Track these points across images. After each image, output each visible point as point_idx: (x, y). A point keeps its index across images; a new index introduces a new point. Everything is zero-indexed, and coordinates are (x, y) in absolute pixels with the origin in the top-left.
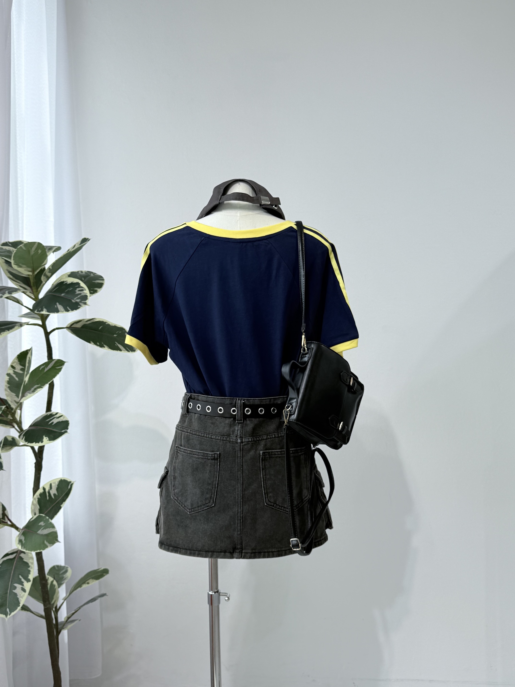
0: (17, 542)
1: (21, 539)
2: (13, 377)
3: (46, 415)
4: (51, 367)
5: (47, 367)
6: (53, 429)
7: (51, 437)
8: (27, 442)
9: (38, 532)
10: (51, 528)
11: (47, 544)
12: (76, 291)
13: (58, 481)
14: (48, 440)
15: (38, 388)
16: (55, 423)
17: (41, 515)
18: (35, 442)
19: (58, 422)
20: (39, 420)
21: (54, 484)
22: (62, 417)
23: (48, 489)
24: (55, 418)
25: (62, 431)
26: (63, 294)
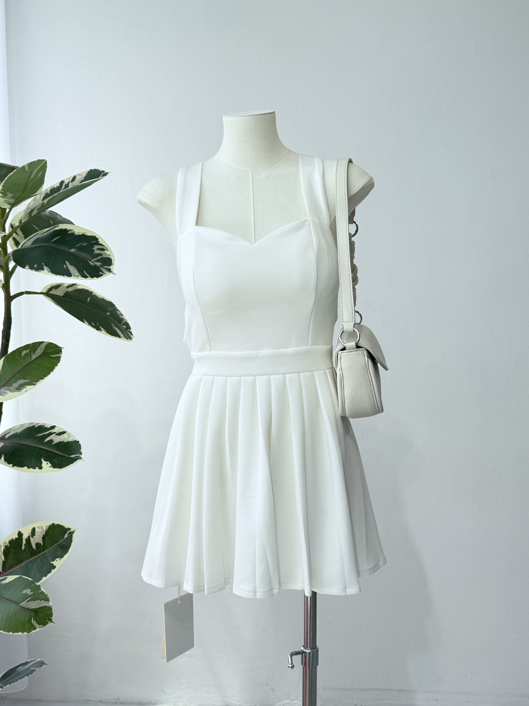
3: (32, 426)
4: (42, 352)
5: (34, 352)
6: (55, 451)
7: (55, 462)
8: (12, 465)
9: (22, 604)
10: (44, 600)
11: (34, 625)
12: (93, 250)
13: (48, 526)
14: (51, 466)
15: (27, 385)
16: (57, 442)
17: (25, 578)
18: (27, 467)
19: (62, 441)
20: (18, 432)
21: (39, 529)
22: (65, 435)
23: (28, 536)
24: (54, 435)
25: (71, 456)
26: (73, 250)
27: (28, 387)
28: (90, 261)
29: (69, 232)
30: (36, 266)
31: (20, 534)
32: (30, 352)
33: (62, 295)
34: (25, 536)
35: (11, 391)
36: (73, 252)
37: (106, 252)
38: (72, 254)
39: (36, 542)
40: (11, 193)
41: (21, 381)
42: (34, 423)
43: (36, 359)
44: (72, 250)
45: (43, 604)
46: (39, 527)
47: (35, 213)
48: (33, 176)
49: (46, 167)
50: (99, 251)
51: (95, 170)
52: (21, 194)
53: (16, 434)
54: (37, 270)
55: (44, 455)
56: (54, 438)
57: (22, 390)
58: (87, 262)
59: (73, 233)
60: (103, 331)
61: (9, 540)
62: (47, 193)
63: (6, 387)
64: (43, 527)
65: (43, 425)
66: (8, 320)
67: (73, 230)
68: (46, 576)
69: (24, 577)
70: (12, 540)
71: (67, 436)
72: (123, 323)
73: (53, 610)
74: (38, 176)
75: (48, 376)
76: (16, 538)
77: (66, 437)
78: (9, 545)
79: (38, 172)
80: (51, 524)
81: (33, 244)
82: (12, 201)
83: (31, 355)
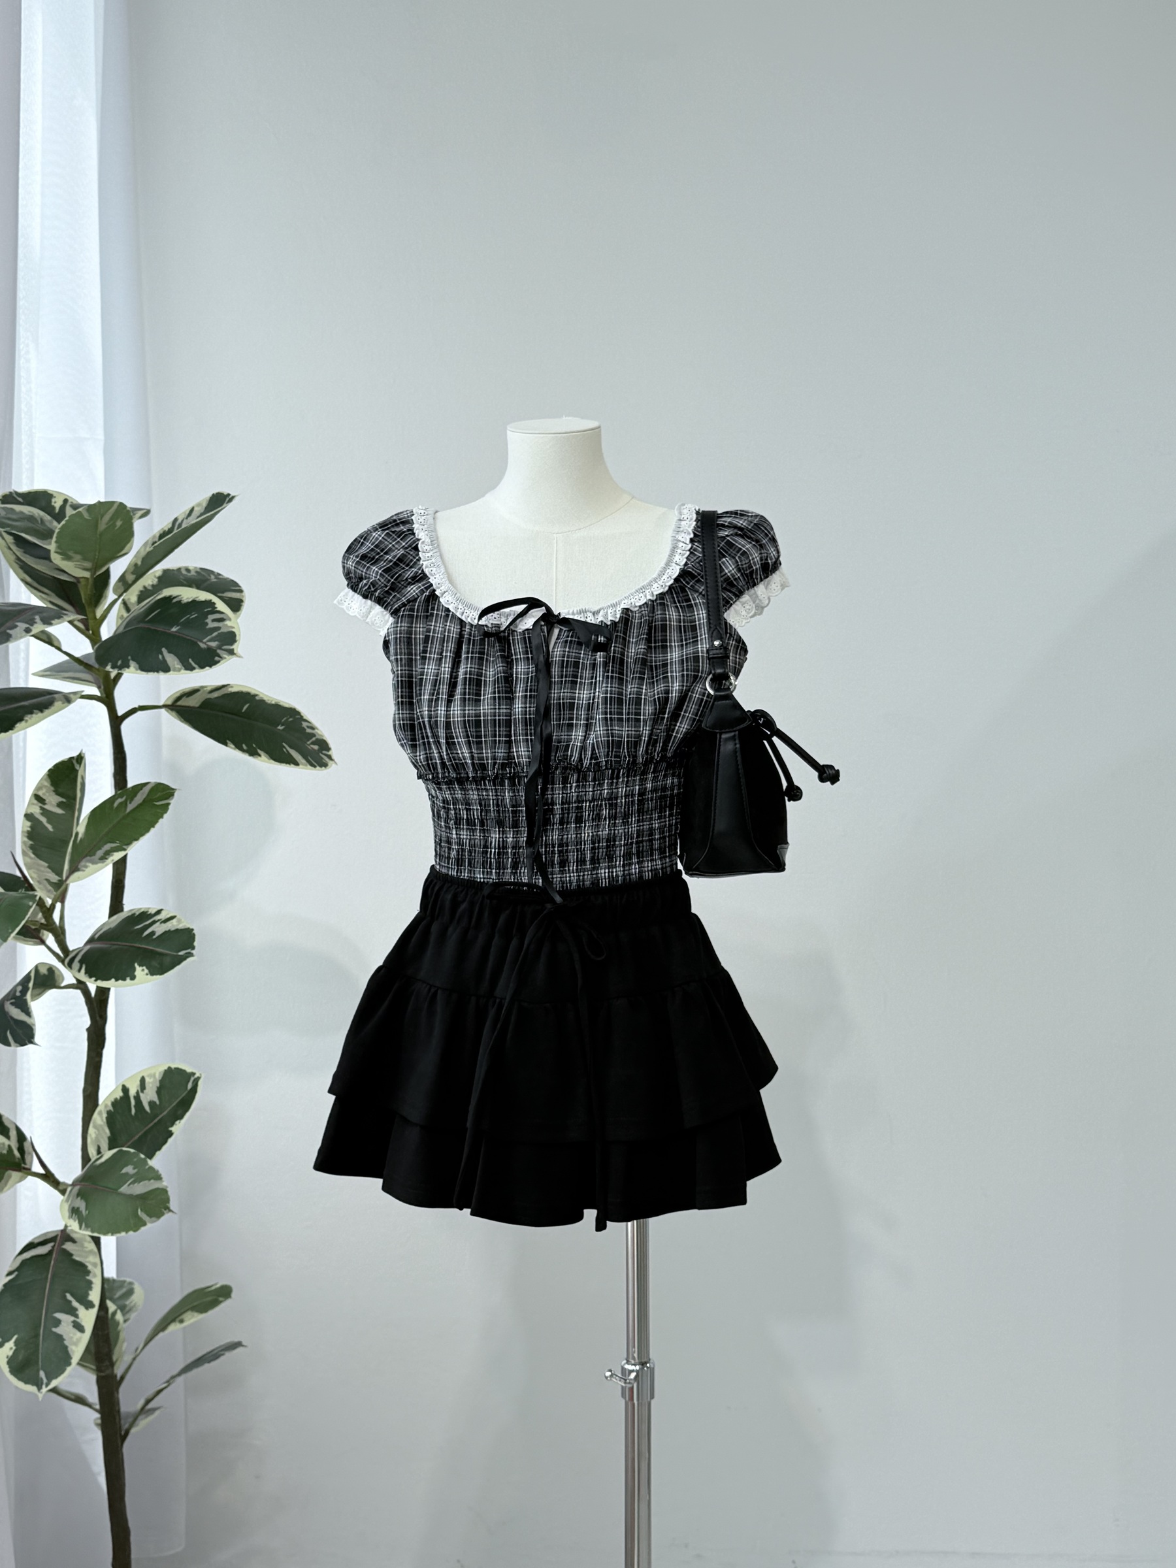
0: (67, 1214)
1: (76, 1206)
2: (41, 823)
4: (142, 800)
5: (132, 800)
6: (156, 948)
7: (154, 967)
9: (120, 1189)
10: (155, 1181)
11: (143, 1219)
12: (206, 623)
13: (163, 1071)
14: (148, 973)
15: (116, 850)
16: (161, 934)
18: (115, 979)
19: (169, 930)
21: (150, 1078)
23: (136, 1091)
24: (159, 923)
25: (179, 953)
26: (175, 627)
28: (201, 641)
29: (175, 600)
30: (119, 663)
31: (125, 1090)
32: (126, 800)
33: (197, 705)
34: (132, 1093)
35: (94, 863)
36: (176, 632)
37: (228, 623)
38: (173, 635)
39: (149, 1101)
40: (78, 553)
41: (108, 847)
42: (136, 909)
43: (133, 809)
45: (154, 1186)
46: (149, 1075)
50: (215, 623)
51: (219, 494)
53: (109, 931)
55: (142, 958)
56: (157, 927)
57: (106, 859)
58: (196, 643)
59: (180, 601)
60: (264, 757)
61: (112, 1100)
63: (87, 856)
64: (156, 1073)
65: (146, 911)
67: (180, 595)
68: (158, 1150)
70: (116, 1100)
71: (176, 922)
72: (314, 742)
73: (169, 1193)
75: (147, 833)
76: (121, 1097)
77: (175, 924)
78: (113, 1109)
80: (166, 1068)
81: (125, 628)
83: (126, 805)
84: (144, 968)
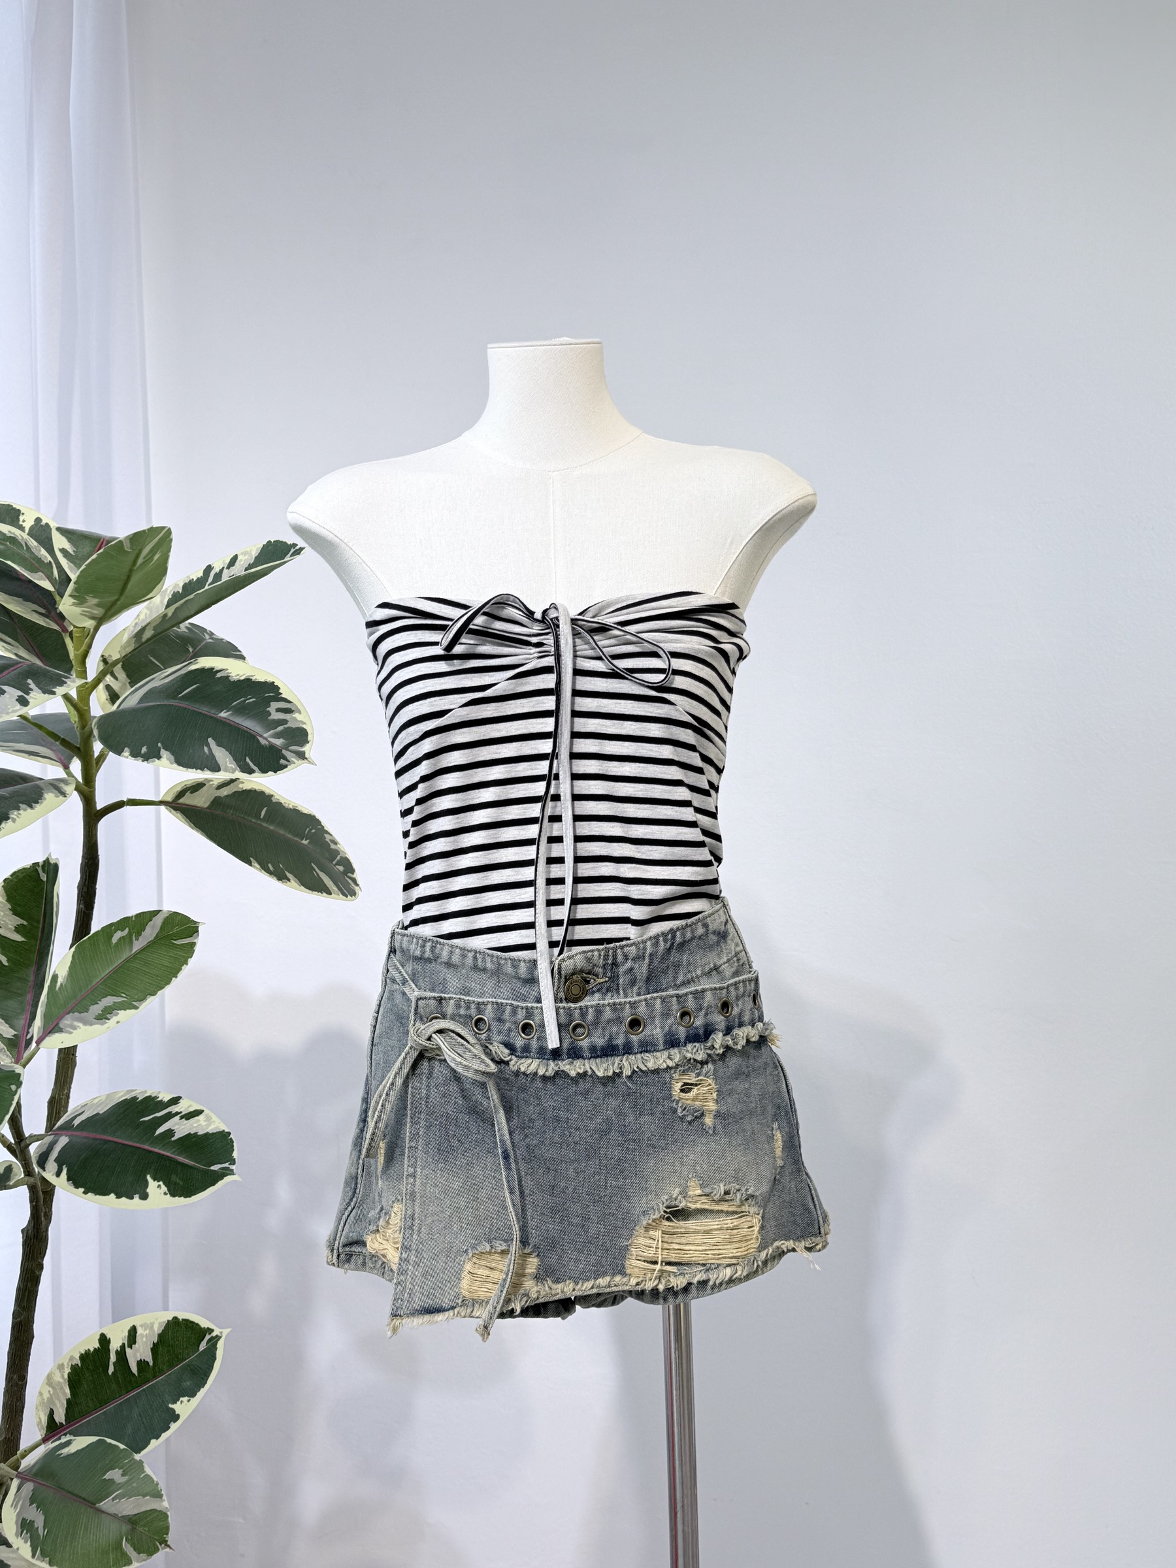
3: (132, 1098)
4: (155, 935)
5: (139, 934)
6: (177, 1157)
7: (175, 1183)
8: (82, 1190)
9: (101, 1504)
10: (151, 1497)
11: (128, 1553)
12: (269, 711)
13: (164, 1322)
14: (167, 1192)
15: (121, 1010)
16: (181, 1136)
17: (110, 1444)
18: (116, 1194)
19: (192, 1133)
20: (101, 1113)
21: (146, 1329)
22: (201, 1117)
23: (121, 1344)
24: (177, 1118)
25: (212, 1168)
26: (226, 712)
27: (121, 1012)
28: (261, 736)
29: (219, 675)
30: (144, 750)
31: (104, 1340)
32: (130, 934)
33: (206, 805)
34: (115, 1346)
35: (86, 1023)
36: (225, 718)
37: (296, 715)
38: (223, 723)
39: (139, 1359)
40: (94, 597)
41: (108, 1001)
42: (136, 1090)
43: (143, 950)
44: (223, 714)
45: (148, 1504)
46: (144, 1326)
47: (148, 634)
48: (140, 561)
49: (171, 540)
50: (280, 713)
51: (279, 543)
52: (116, 597)
53: (97, 1117)
54: (146, 758)
55: (153, 1167)
56: (176, 1124)
57: (109, 1019)
58: (254, 737)
59: (227, 677)
60: (294, 882)
61: (80, 1352)
62: (176, 591)
63: (76, 1014)
64: (152, 1324)
65: (153, 1096)
66: (90, 863)
67: (227, 670)
68: (157, 1437)
69: (109, 1440)
70: (87, 1353)
71: (205, 1121)
72: (338, 861)
73: (169, 1519)
74: (152, 560)
75: (166, 987)
76: (95, 1349)
77: (204, 1124)
78: (80, 1365)
79: (153, 552)
80: (170, 1319)
81: (141, 700)
82: (98, 612)
83: (131, 942)
84: (161, 1183)
